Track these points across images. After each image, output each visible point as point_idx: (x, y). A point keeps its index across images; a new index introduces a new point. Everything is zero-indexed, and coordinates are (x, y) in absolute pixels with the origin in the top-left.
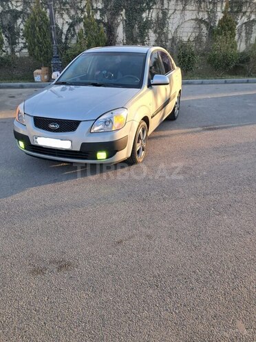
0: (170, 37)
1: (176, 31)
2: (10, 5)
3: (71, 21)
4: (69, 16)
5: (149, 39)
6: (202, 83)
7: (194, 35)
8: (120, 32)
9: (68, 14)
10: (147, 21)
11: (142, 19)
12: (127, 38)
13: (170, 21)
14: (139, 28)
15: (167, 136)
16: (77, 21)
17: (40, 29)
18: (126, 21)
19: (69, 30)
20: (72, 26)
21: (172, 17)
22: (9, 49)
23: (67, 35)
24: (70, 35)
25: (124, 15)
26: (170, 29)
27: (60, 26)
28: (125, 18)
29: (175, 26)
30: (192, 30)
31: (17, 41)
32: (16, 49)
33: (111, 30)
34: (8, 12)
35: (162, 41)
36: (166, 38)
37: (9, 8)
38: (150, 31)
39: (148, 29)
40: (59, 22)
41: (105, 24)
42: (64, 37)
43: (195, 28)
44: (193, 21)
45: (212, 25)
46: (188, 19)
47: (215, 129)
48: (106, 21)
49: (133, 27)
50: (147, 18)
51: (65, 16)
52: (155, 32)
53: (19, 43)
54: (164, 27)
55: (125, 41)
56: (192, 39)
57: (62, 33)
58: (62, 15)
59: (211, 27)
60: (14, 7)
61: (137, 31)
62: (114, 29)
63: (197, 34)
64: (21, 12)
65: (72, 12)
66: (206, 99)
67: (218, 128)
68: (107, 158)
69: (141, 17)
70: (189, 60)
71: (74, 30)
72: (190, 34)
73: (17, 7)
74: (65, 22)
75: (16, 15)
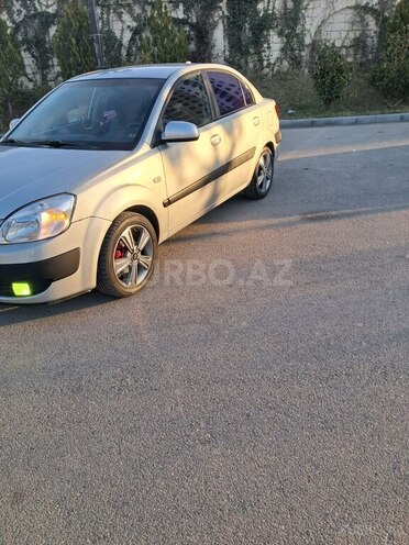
0: (308, 41)
1: (319, 31)
2: (37, 6)
3: (135, 24)
4: (132, 15)
5: (269, 48)
6: (356, 123)
7: (352, 35)
8: (219, 38)
9: (130, 12)
10: (266, 16)
11: (257, 13)
12: (232, 47)
13: (308, 13)
14: (251, 29)
15: (223, 234)
16: (144, 24)
17: (78, 41)
18: (228, 19)
19: (132, 39)
20: (136, 32)
21: (311, 6)
22: (38, 77)
23: (130, 48)
24: (134, 49)
25: (224, 9)
26: (307, 27)
27: (118, 34)
28: (226, 13)
29: (317, 22)
30: (348, 27)
31: (50, 63)
32: (50, 77)
33: (202, 34)
34: (34, 16)
35: (293, 50)
36: (301, 43)
37: (36, 9)
38: (272, 33)
39: (268, 30)
40: (116, 27)
41: (192, 26)
42: (124, 52)
43: (353, 24)
44: (350, 12)
45: (386, 14)
46: (340, 7)
47: (327, 218)
48: (195, 21)
49: (240, 28)
50: (266, 10)
51: (126, 17)
52: (280, 34)
53: (53, 65)
54: (296, 25)
55: (227, 53)
56: (347, 43)
57: (121, 45)
58: (120, 15)
59: (385, 20)
60: (44, 8)
61: (248, 33)
62: (207, 32)
63: (358, 33)
64: (55, 15)
65: (137, 10)
66: (345, 154)
67: (333, 217)
68: (34, 293)
69: (256, 10)
70: (333, 81)
71: (141, 39)
72: (344, 34)
73: (47, 7)
74: (125, 27)
75: (47, 20)
